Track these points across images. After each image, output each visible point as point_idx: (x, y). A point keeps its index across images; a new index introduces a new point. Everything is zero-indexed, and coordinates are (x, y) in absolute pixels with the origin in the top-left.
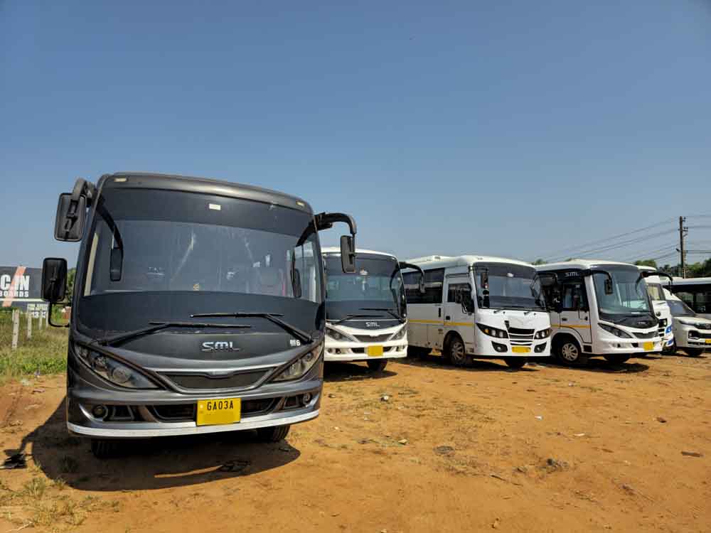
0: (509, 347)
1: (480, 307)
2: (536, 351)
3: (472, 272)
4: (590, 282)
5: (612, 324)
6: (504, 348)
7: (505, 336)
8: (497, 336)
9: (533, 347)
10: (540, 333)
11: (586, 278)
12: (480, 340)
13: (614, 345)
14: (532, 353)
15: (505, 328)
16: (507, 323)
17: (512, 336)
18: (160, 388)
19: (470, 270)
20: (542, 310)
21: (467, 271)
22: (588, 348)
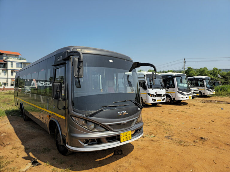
0: (156, 100)
1: (149, 88)
2: (163, 101)
3: (145, 77)
4: (175, 79)
5: (181, 92)
6: (155, 100)
7: (155, 97)
8: (153, 97)
9: (162, 99)
10: (163, 95)
11: (174, 78)
12: (148, 98)
13: (181, 98)
14: (162, 101)
15: (155, 94)
16: (156, 93)
17: (157, 97)
18: (107, 130)
19: (145, 76)
20: (164, 88)
21: (144, 76)
22: (174, 99)
